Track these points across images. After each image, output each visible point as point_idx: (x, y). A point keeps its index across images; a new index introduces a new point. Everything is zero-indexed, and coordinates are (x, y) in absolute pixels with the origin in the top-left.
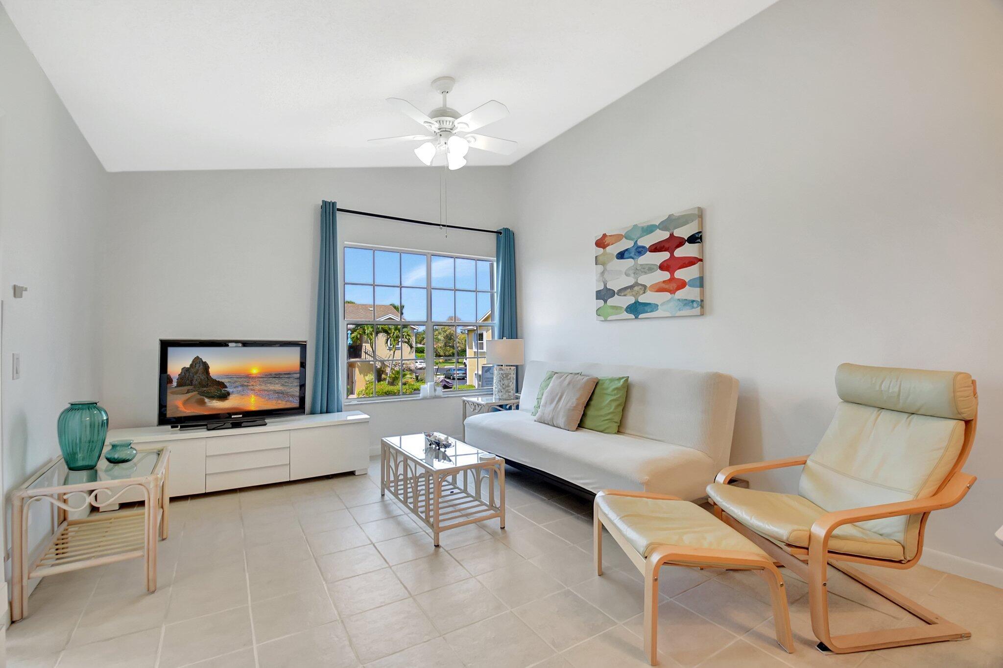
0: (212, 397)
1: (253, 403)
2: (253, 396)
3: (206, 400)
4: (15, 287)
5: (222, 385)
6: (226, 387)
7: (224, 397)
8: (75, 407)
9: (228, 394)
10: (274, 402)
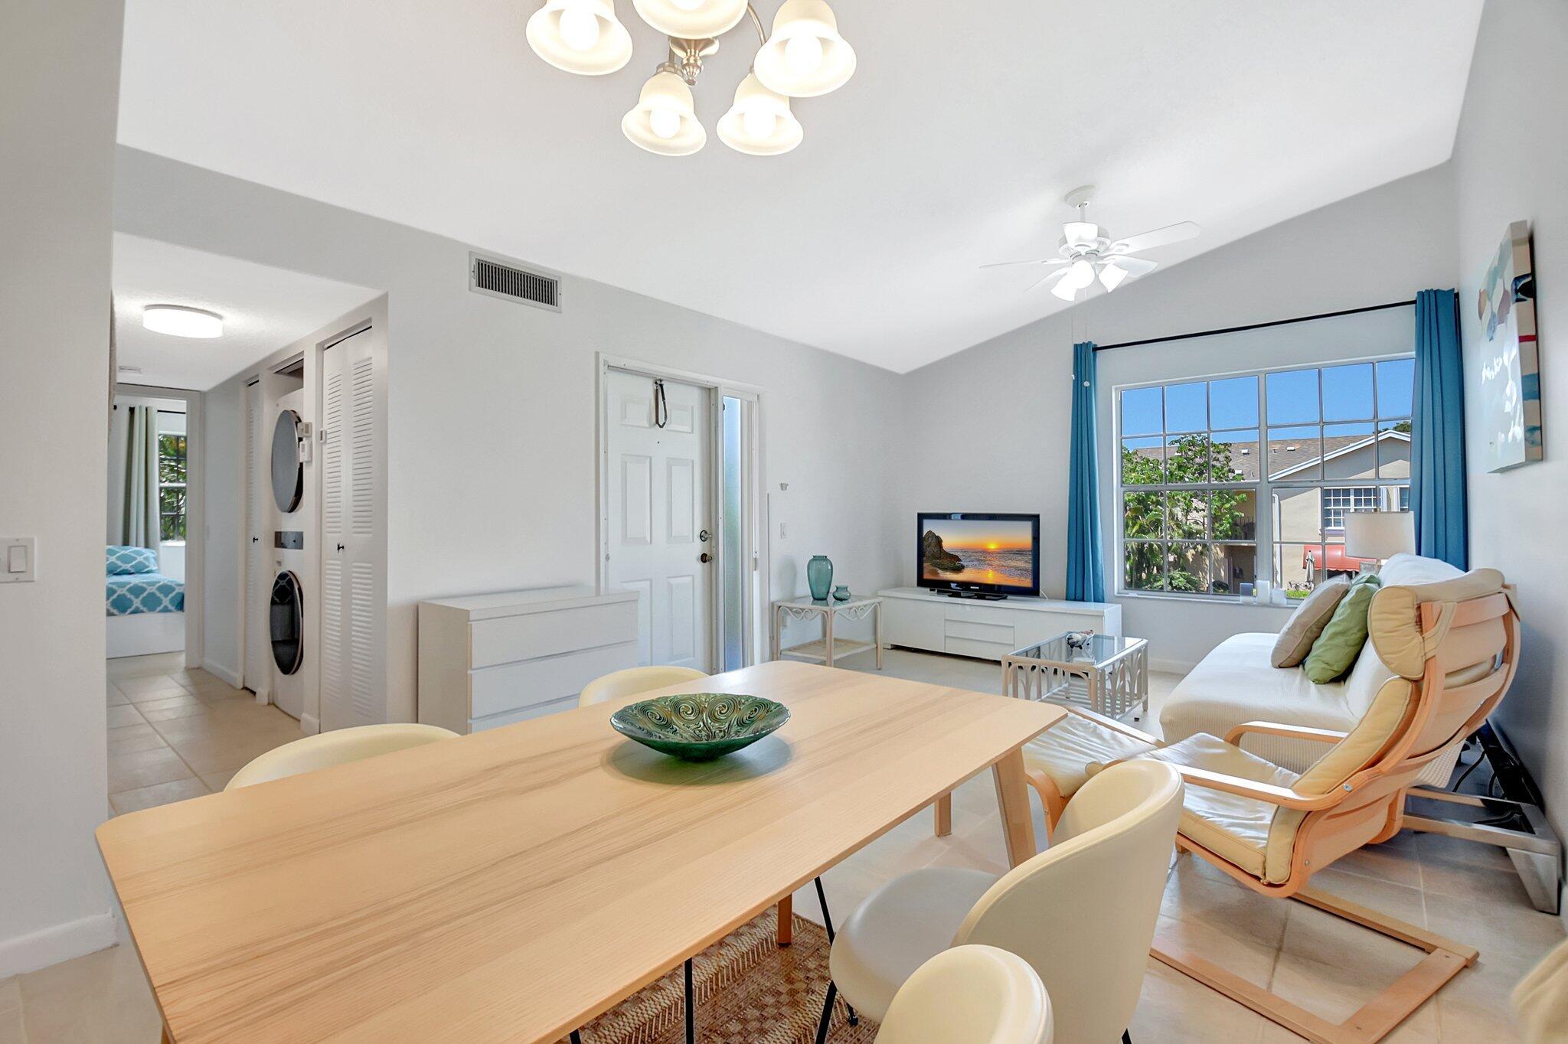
0: (946, 569)
1: (990, 577)
2: (990, 571)
3: (939, 571)
4: (782, 485)
5: (957, 558)
6: (960, 560)
7: (959, 569)
8: (815, 558)
9: (963, 567)
10: (1017, 578)
